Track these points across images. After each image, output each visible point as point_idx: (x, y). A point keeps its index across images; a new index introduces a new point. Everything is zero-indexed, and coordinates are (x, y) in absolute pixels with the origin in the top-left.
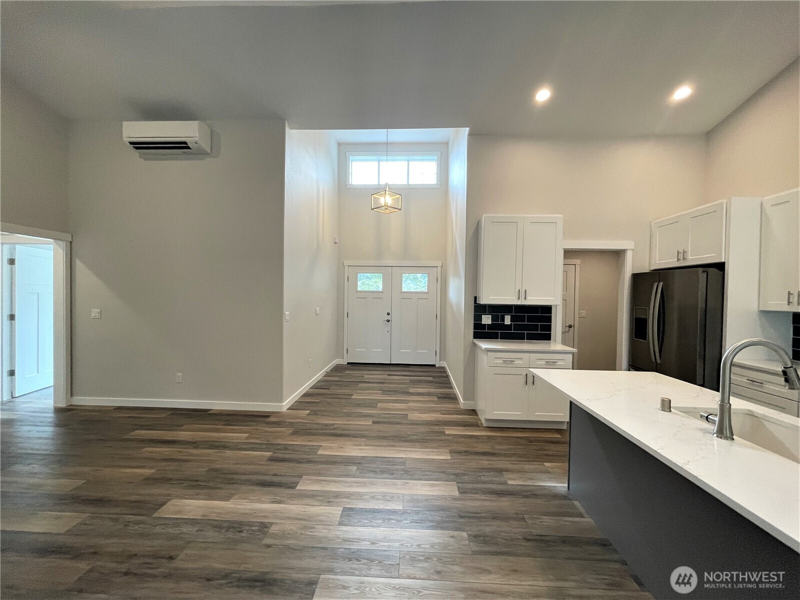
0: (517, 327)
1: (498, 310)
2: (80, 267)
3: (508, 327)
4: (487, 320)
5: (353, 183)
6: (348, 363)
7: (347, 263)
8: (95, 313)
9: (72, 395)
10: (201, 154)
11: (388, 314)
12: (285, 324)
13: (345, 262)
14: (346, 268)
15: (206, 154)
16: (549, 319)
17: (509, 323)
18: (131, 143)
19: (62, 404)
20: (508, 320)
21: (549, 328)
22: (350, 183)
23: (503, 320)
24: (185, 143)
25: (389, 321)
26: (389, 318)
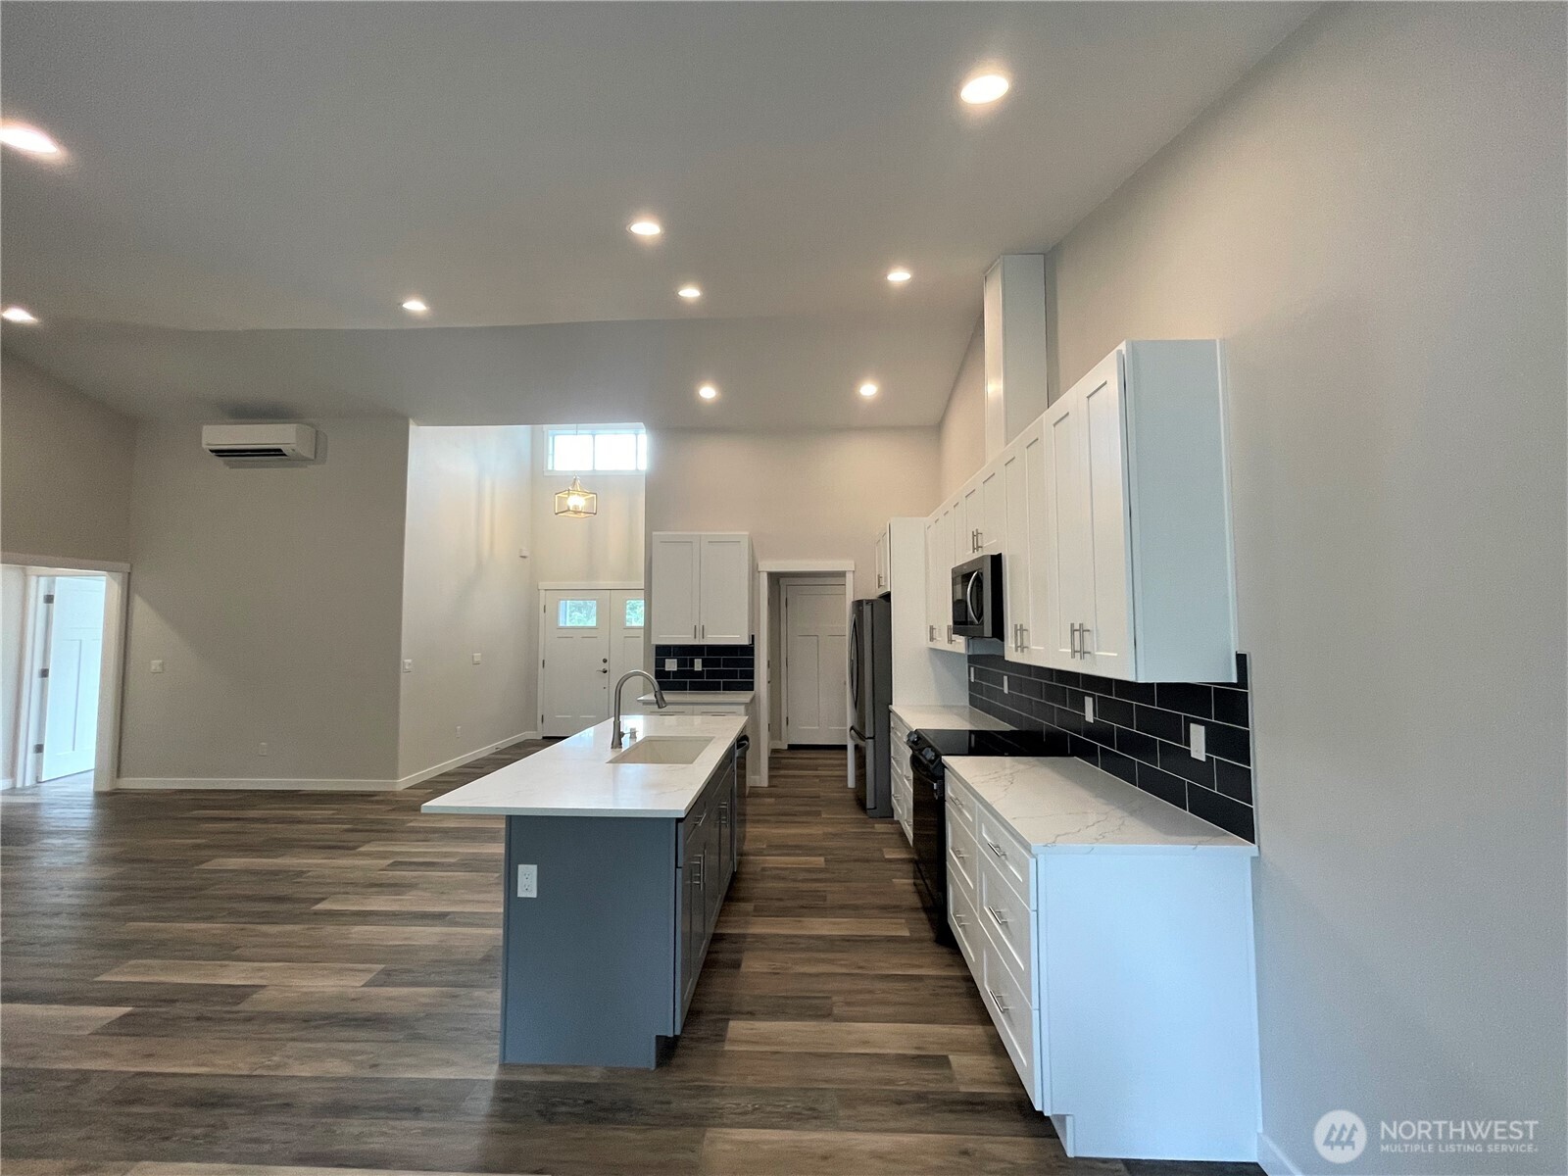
0: (711, 674)
1: (685, 653)
2: (139, 605)
3: (699, 674)
4: (671, 665)
5: (556, 469)
6: (544, 738)
7: (543, 585)
8: (155, 664)
9: (118, 776)
10: (299, 461)
11: (605, 661)
12: (403, 676)
13: (540, 584)
14: (542, 593)
15: (306, 460)
16: (751, 663)
17: (700, 669)
18: (212, 451)
19: (106, 788)
20: (698, 665)
21: (751, 675)
22: (550, 468)
23: (692, 665)
24: (280, 450)
25: (605, 672)
26: (605, 666)
